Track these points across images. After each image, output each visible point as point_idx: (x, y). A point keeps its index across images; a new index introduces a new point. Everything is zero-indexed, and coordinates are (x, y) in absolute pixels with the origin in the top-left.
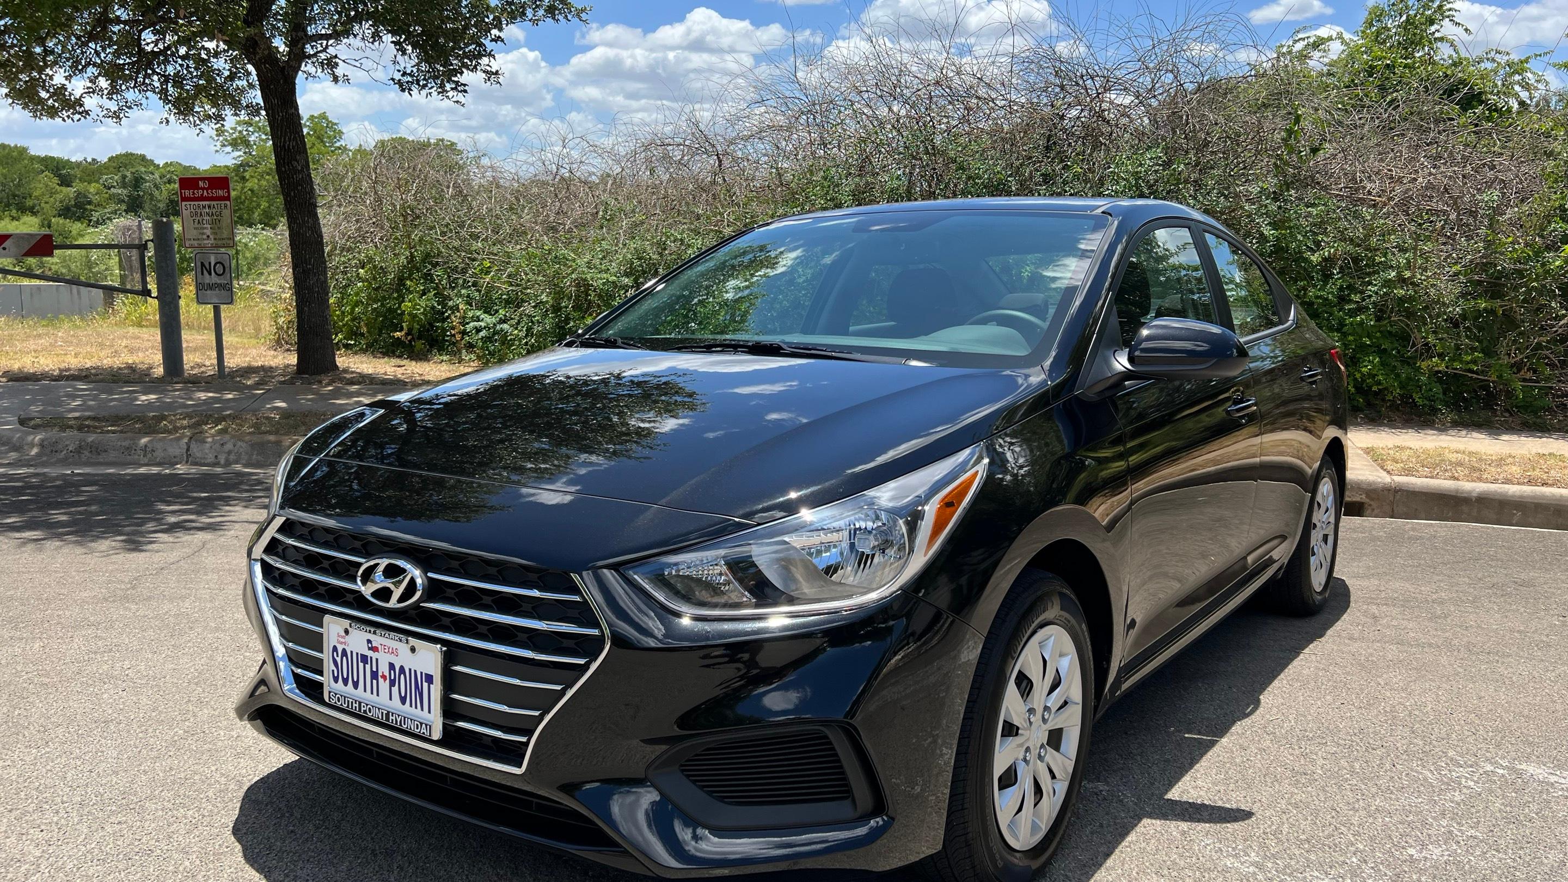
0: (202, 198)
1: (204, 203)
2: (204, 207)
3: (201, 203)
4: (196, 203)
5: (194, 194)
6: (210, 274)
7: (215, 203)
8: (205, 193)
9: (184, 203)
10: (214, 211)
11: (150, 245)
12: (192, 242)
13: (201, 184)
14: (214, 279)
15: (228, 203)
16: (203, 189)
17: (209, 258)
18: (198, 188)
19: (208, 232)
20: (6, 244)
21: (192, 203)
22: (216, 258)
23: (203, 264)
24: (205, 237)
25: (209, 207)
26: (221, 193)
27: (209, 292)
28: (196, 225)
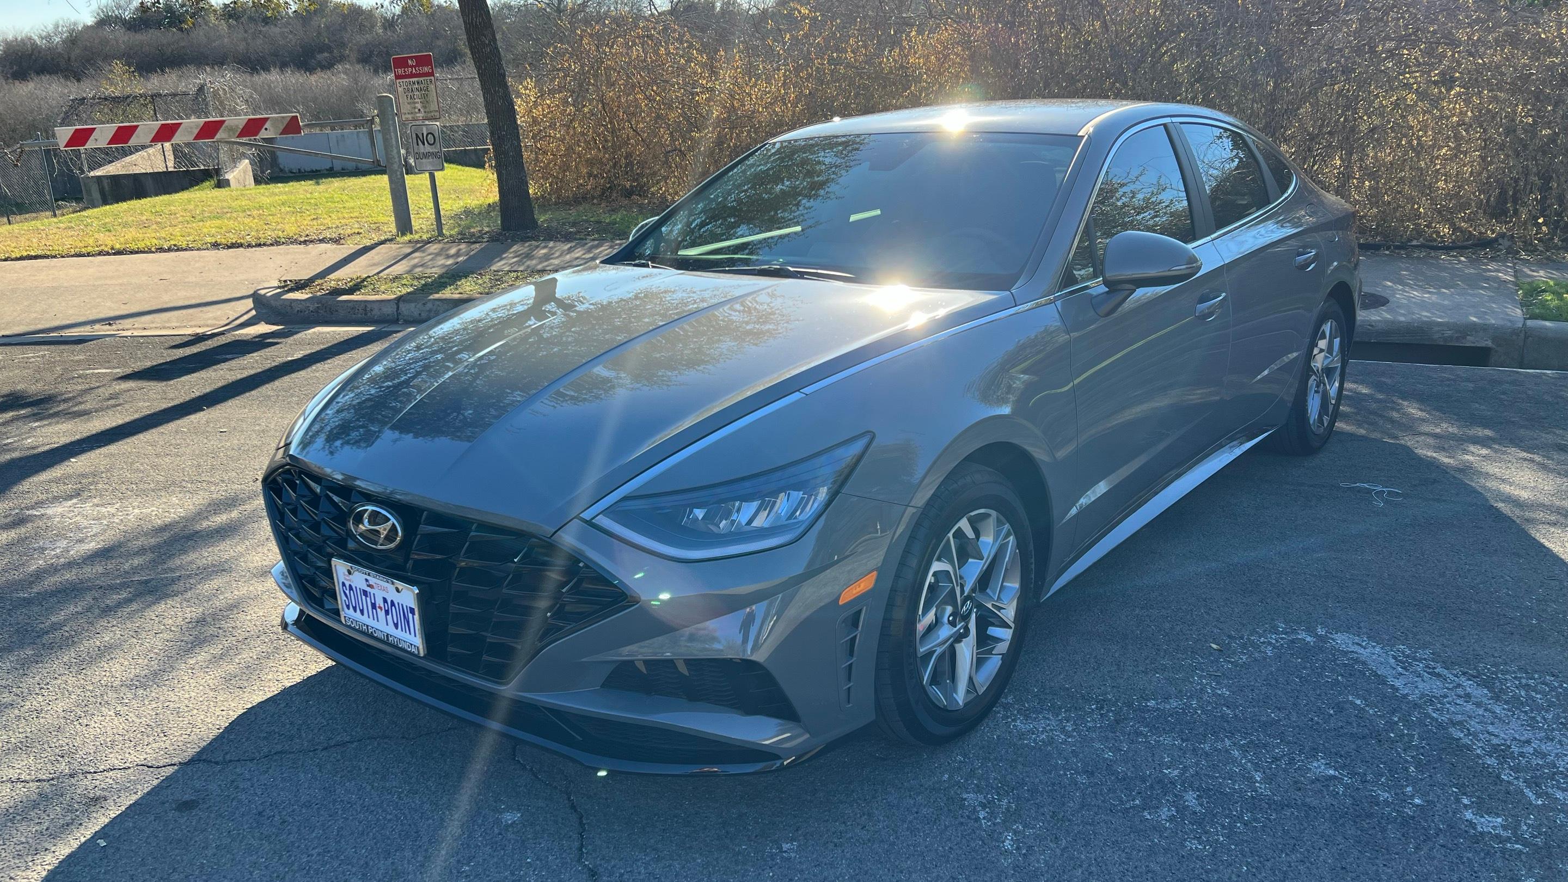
0: (412, 75)
1: (414, 80)
2: (414, 83)
3: (411, 80)
4: (407, 80)
5: (405, 72)
6: (424, 144)
7: (422, 79)
8: (414, 71)
9: (398, 81)
10: (422, 86)
11: (377, 120)
12: (408, 116)
13: (410, 62)
14: (428, 148)
15: (432, 78)
16: (412, 67)
17: (422, 130)
18: (408, 66)
19: (419, 106)
20: (266, 126)
21: (404, 80)
22: (427, 129)
23: (417, 136)
24: (417, 110)
25: (418, 83)
26: (426, 69)
27: (424, 160)
28: (409, 100)
